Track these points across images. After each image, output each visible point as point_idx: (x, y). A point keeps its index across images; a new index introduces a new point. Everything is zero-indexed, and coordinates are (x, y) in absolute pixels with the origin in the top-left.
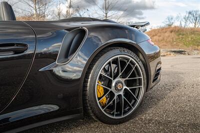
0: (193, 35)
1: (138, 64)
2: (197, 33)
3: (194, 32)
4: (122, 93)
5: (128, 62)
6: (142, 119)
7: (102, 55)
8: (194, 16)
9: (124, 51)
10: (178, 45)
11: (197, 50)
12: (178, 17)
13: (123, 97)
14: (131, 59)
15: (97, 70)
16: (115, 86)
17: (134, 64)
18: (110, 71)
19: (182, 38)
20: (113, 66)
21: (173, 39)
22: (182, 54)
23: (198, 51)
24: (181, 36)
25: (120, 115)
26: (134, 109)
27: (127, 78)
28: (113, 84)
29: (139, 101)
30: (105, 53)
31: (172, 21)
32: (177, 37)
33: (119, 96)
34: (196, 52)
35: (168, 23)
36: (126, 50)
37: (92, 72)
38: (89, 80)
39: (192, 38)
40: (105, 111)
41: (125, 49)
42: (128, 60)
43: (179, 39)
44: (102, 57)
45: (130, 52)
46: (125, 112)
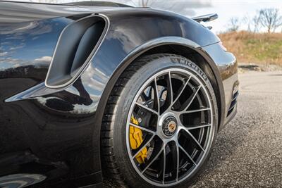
0: (267, 44)
1: (205, 84)
2: (273, 39)
3: (268, 38)
4: (175, 138)
5: (186, 80)
6: (212, 183)
7: (138, 69)
8: (267, 17)
9: (179, 60)
10: (247, 58)
11: (274, 64)
12: (244, 19)
13: (178, 145)
14: (192, 75)
15: (130, 97)
16: (164, 125)
17: (196, 85)
18: (153, 98)
19: (253, 47)
20: (159, 88)
21: (239, 48)
22: (253, 69)
23: (275, 66)
24: (250, 45)
25: (173, 179)
26: (197, 166)
27: (184, 111)
28: (160, 123)
29: (205, 151)
30: (143, 64)
31: (237, 24)
32: (245, 46)
33: (171, 144)
34: (272, 67)
35: (231, 27)
36: (183, 60)
37: (118, 101)
38: (114, 117)
39: (265, 48)
40: (144, 174)
41: (180, 57)
42: (185, 77)
43: (248, 48)
44: (138, 71)
45: (190, 62)
46: (182, 173)
